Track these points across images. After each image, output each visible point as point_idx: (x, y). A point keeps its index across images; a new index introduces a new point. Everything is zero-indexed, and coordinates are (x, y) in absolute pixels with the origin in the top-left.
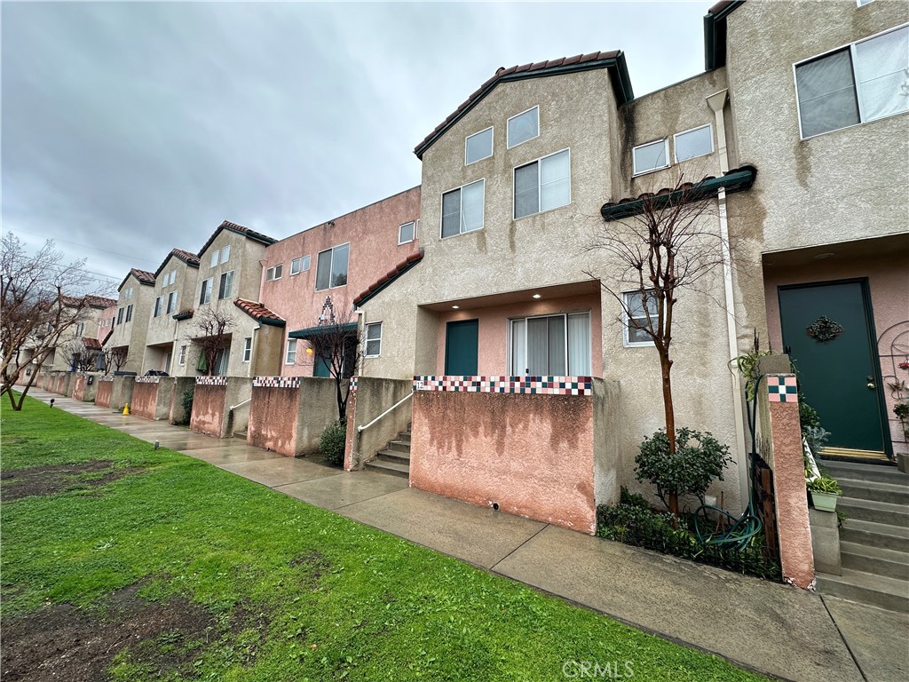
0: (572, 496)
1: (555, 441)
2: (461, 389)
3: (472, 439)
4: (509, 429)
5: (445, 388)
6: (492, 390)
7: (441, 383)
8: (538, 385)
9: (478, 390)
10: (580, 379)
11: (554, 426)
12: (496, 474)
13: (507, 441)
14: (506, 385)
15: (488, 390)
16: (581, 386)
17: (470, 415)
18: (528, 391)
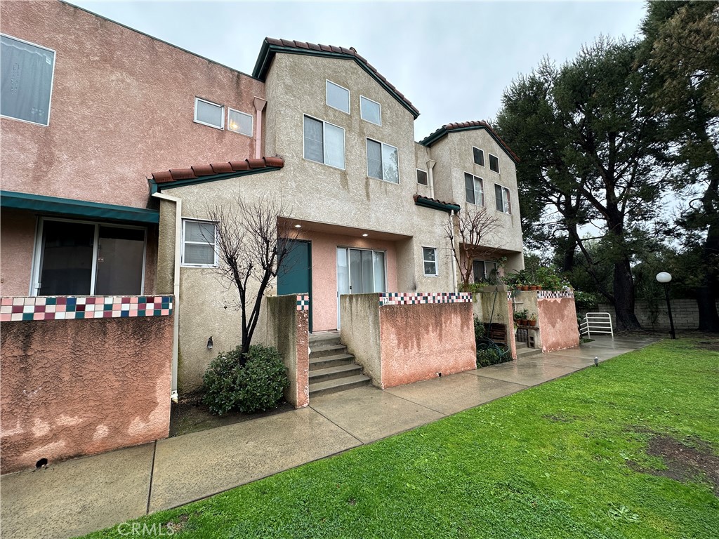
0: (470, 354)
1: (462, 327)
2: (416, 302)
3: (426, 336)
4: (444, 325)
5: (405, 302)
6: (434, 301)
7: (402, 299)
8: (454, 297)
9: (427, 302)
11: (461, 319)
12: (438, 354)
13: (443, 332)
14: (440, 298)
15: (432, 302)
17: (423, 320)
18: (450, 301)
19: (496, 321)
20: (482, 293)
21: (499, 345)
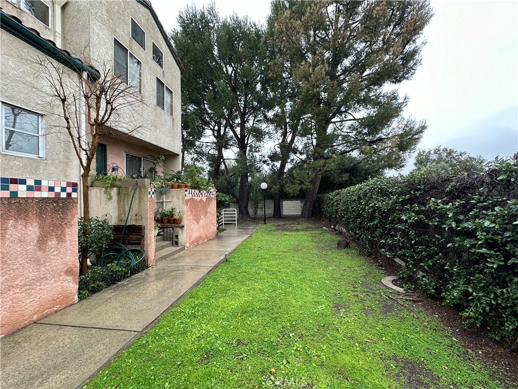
0: (59, 283)
1: (42, 242)
8: (21, 188)
10: (69, 184)
11: (41, 228)
16: (69, 190)
19: (134, 223)
20: (119, 188)
21: (132, 251)
